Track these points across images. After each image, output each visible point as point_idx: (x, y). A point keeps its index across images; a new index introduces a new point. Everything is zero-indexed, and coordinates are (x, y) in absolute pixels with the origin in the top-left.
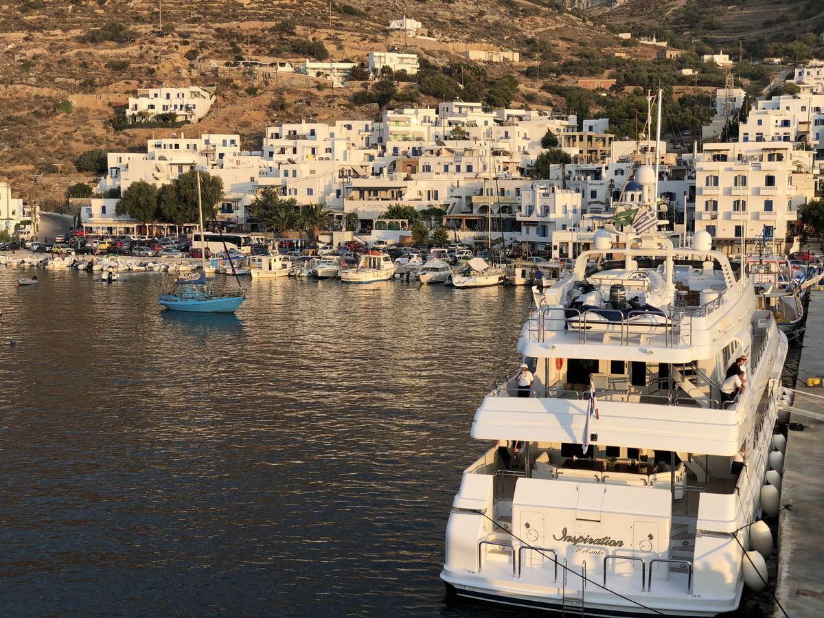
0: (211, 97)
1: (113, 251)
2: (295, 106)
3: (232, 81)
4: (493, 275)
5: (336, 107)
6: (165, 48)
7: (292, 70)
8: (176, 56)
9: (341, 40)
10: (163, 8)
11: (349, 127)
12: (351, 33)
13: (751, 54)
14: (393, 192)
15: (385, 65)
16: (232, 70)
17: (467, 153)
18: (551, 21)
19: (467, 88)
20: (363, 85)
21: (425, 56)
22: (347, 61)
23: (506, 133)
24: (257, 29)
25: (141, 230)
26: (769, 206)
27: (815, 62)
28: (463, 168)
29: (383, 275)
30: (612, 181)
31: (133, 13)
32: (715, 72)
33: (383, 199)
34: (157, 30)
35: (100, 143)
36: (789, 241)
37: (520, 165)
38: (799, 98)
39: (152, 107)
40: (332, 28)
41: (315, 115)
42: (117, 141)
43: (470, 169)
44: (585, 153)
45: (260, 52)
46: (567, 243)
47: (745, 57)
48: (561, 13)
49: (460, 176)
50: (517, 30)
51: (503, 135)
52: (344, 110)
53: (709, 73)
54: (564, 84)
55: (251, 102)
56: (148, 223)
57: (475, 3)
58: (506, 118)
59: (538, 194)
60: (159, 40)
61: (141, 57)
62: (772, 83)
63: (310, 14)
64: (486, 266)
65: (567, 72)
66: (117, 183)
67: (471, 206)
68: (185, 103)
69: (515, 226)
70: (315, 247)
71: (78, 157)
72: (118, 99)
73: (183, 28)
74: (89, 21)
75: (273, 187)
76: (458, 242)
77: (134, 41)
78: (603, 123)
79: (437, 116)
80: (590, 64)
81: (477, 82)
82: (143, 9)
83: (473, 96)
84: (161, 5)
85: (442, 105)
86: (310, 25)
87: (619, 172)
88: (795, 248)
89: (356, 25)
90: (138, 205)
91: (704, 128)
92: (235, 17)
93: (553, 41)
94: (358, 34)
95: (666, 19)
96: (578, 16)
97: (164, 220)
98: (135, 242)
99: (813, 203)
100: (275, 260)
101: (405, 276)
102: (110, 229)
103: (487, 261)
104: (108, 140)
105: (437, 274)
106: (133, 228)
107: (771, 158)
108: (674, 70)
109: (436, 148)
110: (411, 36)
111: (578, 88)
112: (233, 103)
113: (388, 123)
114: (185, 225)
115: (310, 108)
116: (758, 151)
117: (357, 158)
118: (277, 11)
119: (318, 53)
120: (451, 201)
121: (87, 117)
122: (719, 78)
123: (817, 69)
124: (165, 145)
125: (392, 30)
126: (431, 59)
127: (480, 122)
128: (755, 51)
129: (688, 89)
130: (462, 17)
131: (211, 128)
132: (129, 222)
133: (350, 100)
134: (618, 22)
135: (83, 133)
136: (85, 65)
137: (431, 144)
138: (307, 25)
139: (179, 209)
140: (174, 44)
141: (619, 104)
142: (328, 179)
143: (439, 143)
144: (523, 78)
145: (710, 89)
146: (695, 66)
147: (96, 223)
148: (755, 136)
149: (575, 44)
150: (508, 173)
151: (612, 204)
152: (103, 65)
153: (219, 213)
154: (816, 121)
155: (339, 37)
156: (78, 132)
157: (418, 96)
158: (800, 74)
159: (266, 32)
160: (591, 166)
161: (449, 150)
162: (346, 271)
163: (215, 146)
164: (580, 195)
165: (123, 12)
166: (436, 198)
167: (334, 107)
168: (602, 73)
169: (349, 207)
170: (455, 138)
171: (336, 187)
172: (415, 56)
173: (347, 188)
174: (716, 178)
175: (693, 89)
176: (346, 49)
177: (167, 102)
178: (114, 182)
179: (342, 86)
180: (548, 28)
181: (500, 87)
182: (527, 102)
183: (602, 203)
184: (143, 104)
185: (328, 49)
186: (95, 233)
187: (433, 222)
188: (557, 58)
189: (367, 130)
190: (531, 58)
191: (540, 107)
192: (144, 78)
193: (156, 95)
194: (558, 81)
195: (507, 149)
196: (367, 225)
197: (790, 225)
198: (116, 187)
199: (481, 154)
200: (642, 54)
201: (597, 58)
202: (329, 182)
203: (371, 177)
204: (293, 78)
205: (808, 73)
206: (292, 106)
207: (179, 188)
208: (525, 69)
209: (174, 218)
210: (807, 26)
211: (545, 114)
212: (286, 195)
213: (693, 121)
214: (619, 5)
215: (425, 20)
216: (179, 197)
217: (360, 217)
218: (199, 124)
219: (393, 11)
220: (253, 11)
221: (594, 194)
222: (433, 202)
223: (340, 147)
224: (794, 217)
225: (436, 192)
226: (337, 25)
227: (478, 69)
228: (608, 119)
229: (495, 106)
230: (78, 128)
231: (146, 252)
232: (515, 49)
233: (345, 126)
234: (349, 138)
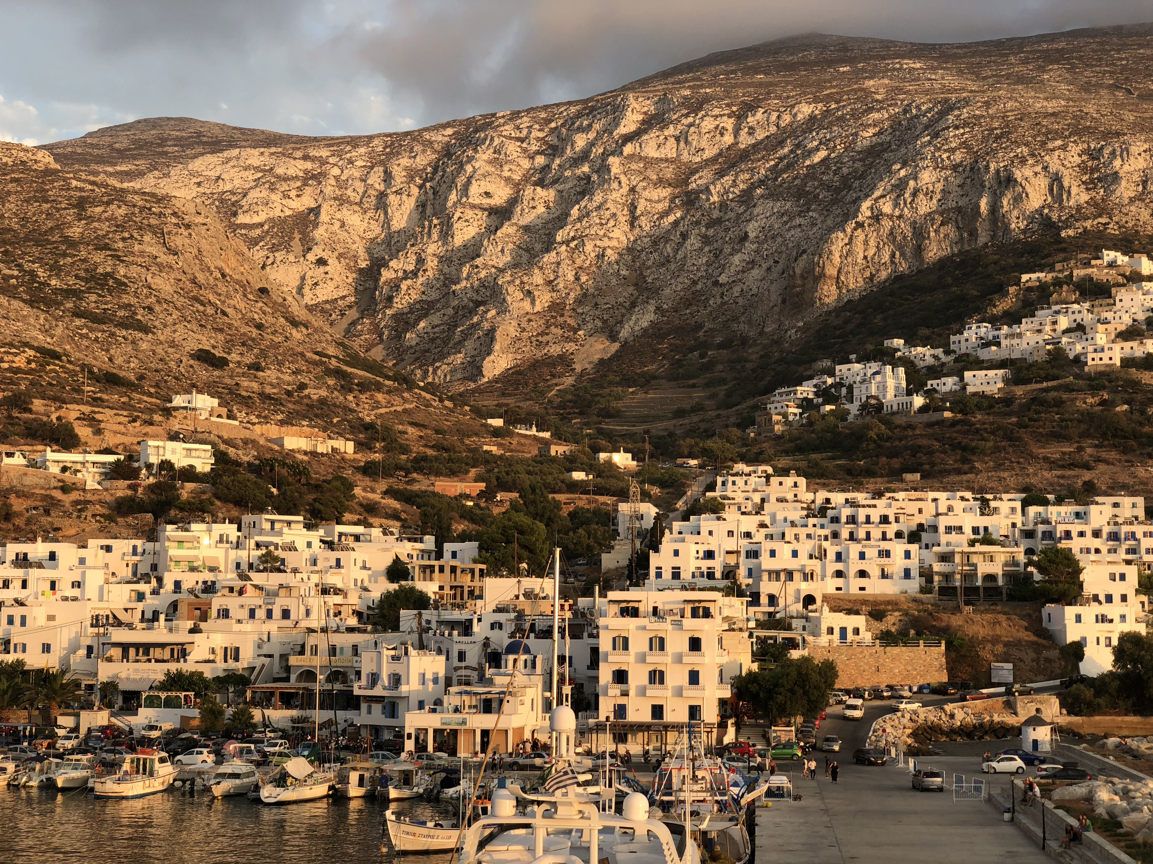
2: (27, 515)
4: (321, 783)
5: (89, 518)
7: (24, 462)
9: (100, 421)
11: (108, 549)
12: (115, 411)
13: (659, 452)
14: (172, 650)
15: (164, 458)
17: (282, 592)
18: (397, 400)
19: (283, 494)
20: (130, 487)
21: (222, 447)
22: (107, 451)
23: (338, 561)
26: (694, 678)
27: (740, 467)
28: (277, 613)
29: (157, 785)
30: (487, 638)
32: (615, 477)
33: (157, 661)
36: (722, 726)
37: (357, 608)
38: (724, 520)
40: (88, 403)
41: (57, 530)
43: (286, 614)
44: (447, 591)
46: (426, 730)
47: (651, 456)
48: (410, 389)
49: (272, 626)
50: (350, 410)
51: (334, 564)
52: (100, 522)
53: (608, 477)
54: (416, 487)
57: (294, 373)
58: (336, 539)
59: (385, 657)
62: (689, 493)
63: (55, 382)
64: (310, 769)
65: (420, 470)
67: (288, 669)
69: (352, 702)
70: (53, 736)
76: (268, 726)
78: (470, 548)
79: (239, 534)
80: (450, 460)
81: (298, 485)
83: (291, 504)
85: (247, 518)
86: (55, 399)
87: (496, 626)
88: (730, 737)
89: (122, 400)
91: (604, 556)
93: (400, 427)
94: (125, 413)
95: (549, 401)
96: (433, 394)
99: (750, 673)
101: (188, 784)
103: (311, 762)
105: (238, 782)
107: (695, 614)
108: (561, 472)
109: (238, 584)
110: (202, 417)
111: (434, 494)
113: (167, 544)
115: (49, 519)
116: (678, 603)
117: (119, 597)
118: (6, 378)
119: (65, 439)
120: (259, 662)
122: (621, 484)
123: (745, 478)
125: (176, 409)
126: (231, 451)
127: (301, 545)
128: (664, 448)
129: (580, 499)
130: (275, 391)
133: (110, 508)
134: (486, 403)
137: (229, 577)
138: (49, 399)
141: (492, 523)
142: (76, 628)
143: (243, 577)
144: (359, 476)
145: (608, 500)
146: (588, 468)
148: (670, 571)
149: (429, 432)
150: (341, 619)
151: (489, 672)
154: (747, 552)
155: (98, 416)
157: (212, 504)
158: (724, 484)
160: (457, 615)
161: (256, 587)
162: (103, 780)
164: (443, 658)
166: (237, 659)
167: (85, 519)
168: (467, 472)
169: (106, 672)
170: (265, 570)
171: (87, 641)
172: (209, 447)
173: (103, 644)
174: (626, 640)
175: (587, 499)
176: (106, 433)
179: (99, 487)
180: (392, 409)
181: (328, 494)
182: (366, 515)
183: (474, 669)
185: (80, 434)
187: (230, 695)
188: (405, 450)
189: (135, 552)
190: (370, 449)
191: (384, 521)
194: (408, 483)
195: (340, 585)
196: (131, 700)
197: (722, 702)
199: (302, 593)
200: (519, 448)
201: (460, 452)
202: (76, 633)
203: (140, 626)
204: (25, 474)
205: (734, 483)
206: (22, 515)
208: (362, 464)
210: (728, 417)
211: (392, 533)
212: (9, 652)
213: (588, 546)
214: (486, 380)
215: (221, 393)
217: (122, 687)
219: (176, 378)
221: (462, 656)
222: (231, 664)
223: (94, 580)
224: (727, 693)
225: (237, 649)
226: (95, 399)
227: (298, 467)
228: (476, 544)
229: (322, 519)
232: (348, 436)
233: (102, 547)
234: (107, 565)
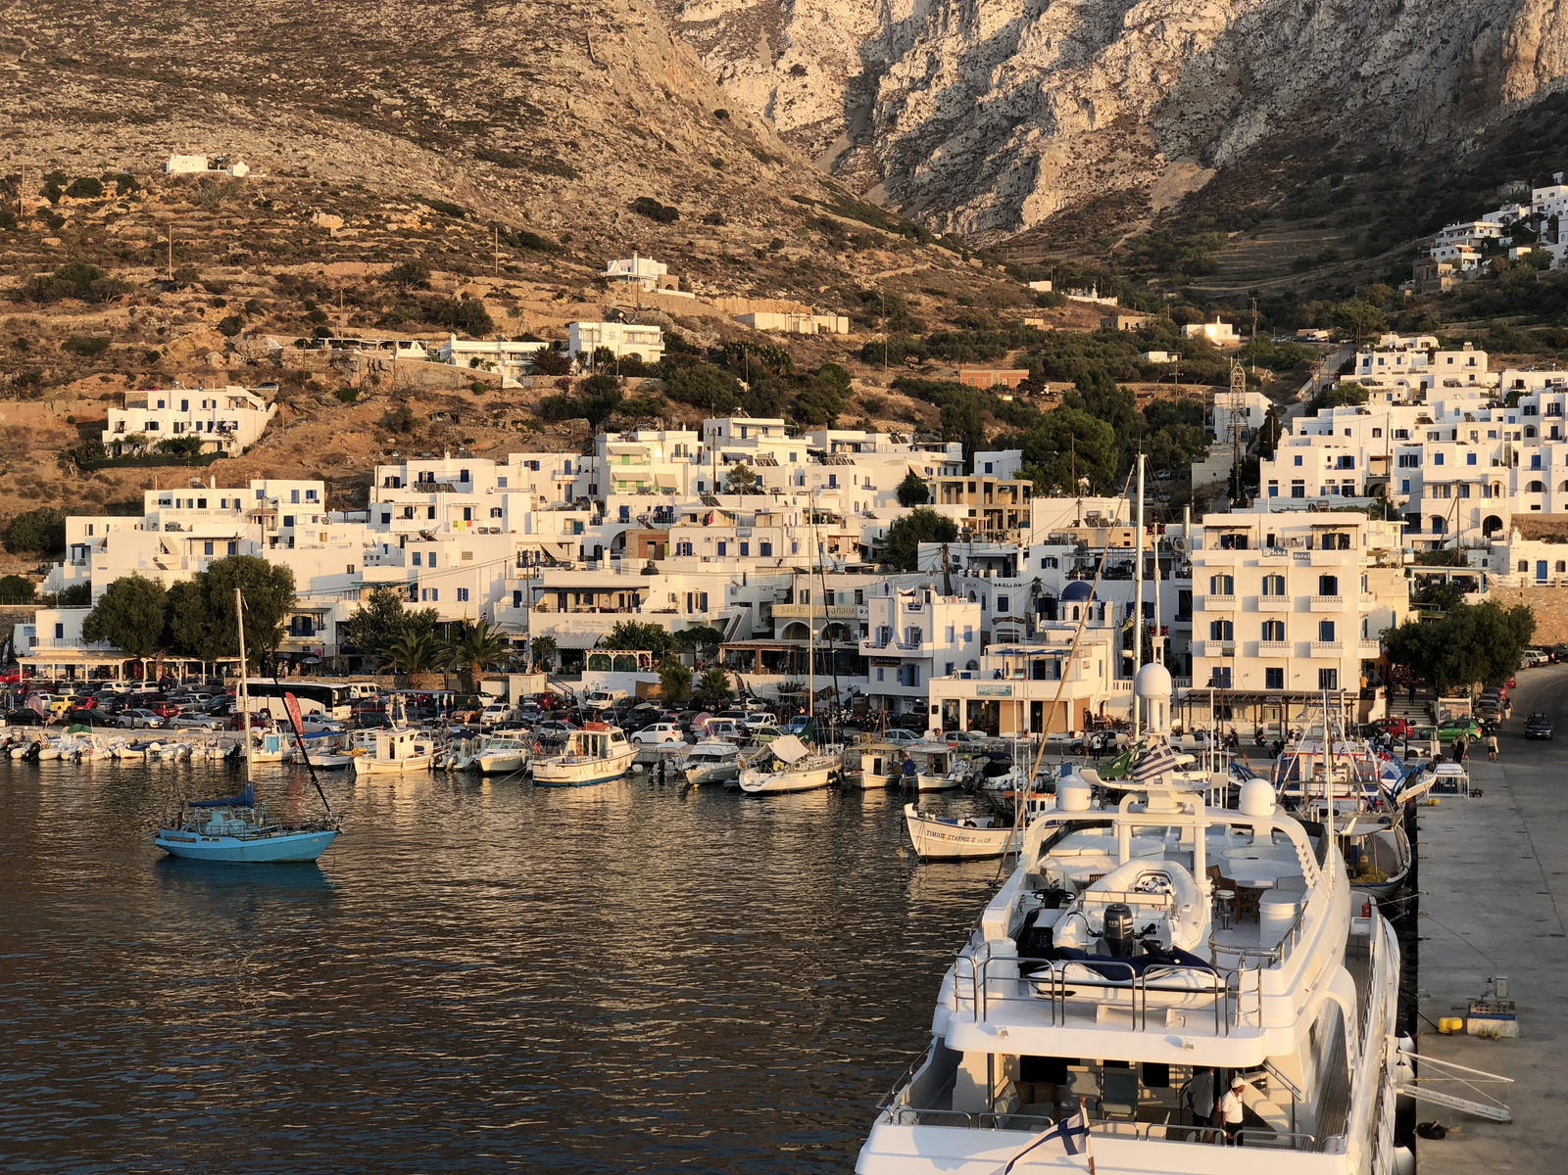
0: (268, 406)
1: (78, 719)
2: (430, 423)
3: (309, 375)
4: (819, 769)
5: (509, 425)
6: (179, 312)
7: (423, 354)
8: (202, 328)
9: (517, 298)
10: (175, 237)
11: (534, 466)
12: (535, 284)
13: (1272, 320)
14: (622, 597)
15: (600, 345)
16: (308, 355)
17: (760, 520)
18: (906, 259)
19: (756, 390)
20: (558, 384)
21: (675, 328)
22: (527, 337)
23: (833, 478)
24: (355, 277)
25: (132, 670)
26: (1327, 631)
27: (1391, 338)
28: (754, 548)
29: (611, 768)
30: (1037, 580)
31: (116, 245)
32: (1208, 357)
33: (603, 611)
34: (163, 277)
35: (51, 497)
36: (1367, 695)
37: (860, 541)
38: (1368, 413)
39: (154, 426)
40: (500, 274)
41: (468, 441)
42: (83, 492)
43: (766, 550)
44: (980, 517)
45: (362, 319)
46: (958, 701)
47: (1261, 327)
48: (922, 244)
49: (749, 566)
50: (842, 274)
51: (827, 482)
52: (522, 431)
53: (1199, 358)
54: (933, 377)
55: (345, 415)
56: (147, 657)
57: (765, 226)
58: (829, 450)
59: (900, 606)
60: (167, 297)
61: (133, 328)
62: (1316, 377)
63: (457, 248)
64: (803, 751)
65: (938, 354)
66: (85, 574)
67: (771, 621)
68: (218, 419)
69: (858, 665)
70: (477, 706)
71: (8, 523)
72: (89, 410)
73: (215, 274)
74: (32, 260)
75: (391, 585)
76: (748, 696)
77: (118, 299)
78: (1011, 458)
79: (701, 444)
80: (980, 339)
81: (776, 377)
82: (137, 237)
83: (767, 404)
84: (172, 231)
85: (710, 423)
86: (458, 270)
87: (1049, 562)
88: (1378, 711)
89: (544, 269)
90: (128, 623)
91: (1195, 467)
92: (314, 254)
93: (911, 296)
94: (548, 286)
95: (1115, 254)
96: (955, 250)
97: (178, 650)
98: (121, 698)
99: (1408, 626)
100: (402, 740)
102: (71, 668)
103: (805, 742)
104: (66, 490)
105: (716, 766)
106: (117, 667)
107: (1327, 544)
108: (1133, 353)
109: (702, 510)
110: (647, 290)
111: (958, 385)
112: (312, 418)
113: (608, 458)
114: (219, 660)
115: (459, 428)
116: (1303, 528)
117: (551, 529)
118: (394, 243)
119: (473, 323)
120: (734, 612)
121: (25, 446)
122: (1217, 368)
123: (1397, 354)
124: (178, 501)
125: (613, 279)
126: (686, 334)
127: (782, 457)
128: (1280, 315)
129: (1160, 389)
130: (740, 251)
131: (269, 466)
132: (108, 654)
133: (534, 413)
134: (1027, 260)
135: (19, 476)
136: (22, 345)
137: (690, 501)
138: (451, 270)
139: (208, 629)
140: (197, 305)
141: (1039, 424)
142: (499, 569)
143: (708, 501)
144: (857, 364)
145: (1199, 389)
146: (1170, 346)
147: (45, 658)
148: (1290, 486)
149: (950, 302)
150: (839, 556)
151: (1041, 625)
152: (58, 345)
153: (287, 635)
154: (1401, 457)
155: (514, 292)
156: (9, 475)
157: (664, 405)
158: (1366, 363)
159: (374, 282)
160: (994, 549)
161: (726, 513)
162: (543, 762)
163: (276, 502)
164: (978, 606)
165: (97, 242)
166: (704, 608)
167: (504, 427)
168: (1003, 355)
169: (539, 625)
170: (736, 491)
171: (513, 586)
172: (657, 329)
173: (534, 589)
174: (1229, 580)
175: (1170, 389)
176: (525, 313)
177: (182, 417)
178: (78, 573)
179: (520, 385)
180: (900, 272)
181: (817, 388)
182: (868, 416)
183: (1020, 621)
184: (135, 420)
185: (492, 315)
186: (40, 675)
187: (698, 655)
188: (917, 327)
189: (568, 471)
190: (871, 327)
191: (892, 423)
192: (137, 369)
193: (161, 404)
194: (922, 371)
195: (836, 511)
196: (572, 661)
197: (1367, 665)
198: (81, 583)
199: (786, 521)
200: (1074, 321)
201: (993, 328)
202: (500, 575)
203: (580, 565)
204: (426, 370)
205: (1381, 361)
206: (424, 423)
207: (209, 589)
208: (861, 347)
209: (198, 648)
210: (1373, 269)
211: (904, 440)
212: (416, 600)
213: (1175, 453)
214: (1027, 228)
215: (671, 256)
216: (209, 607)
217: (560, 644)
218: (244, 459)
219: (611, 238)
220: (348, 243)
221: (1003, 604)
222: (698, 615)
223: (519, 506)
224: (1374, 652)
225: (704, 596)
226: (509, 269)
227: (775, 354)
228: (1019, 453)
229: (809, 422)
230: (8, 466)
231: (145, 719)
232: (839, 310)
233: (526, 464)
234: (533, 487)
